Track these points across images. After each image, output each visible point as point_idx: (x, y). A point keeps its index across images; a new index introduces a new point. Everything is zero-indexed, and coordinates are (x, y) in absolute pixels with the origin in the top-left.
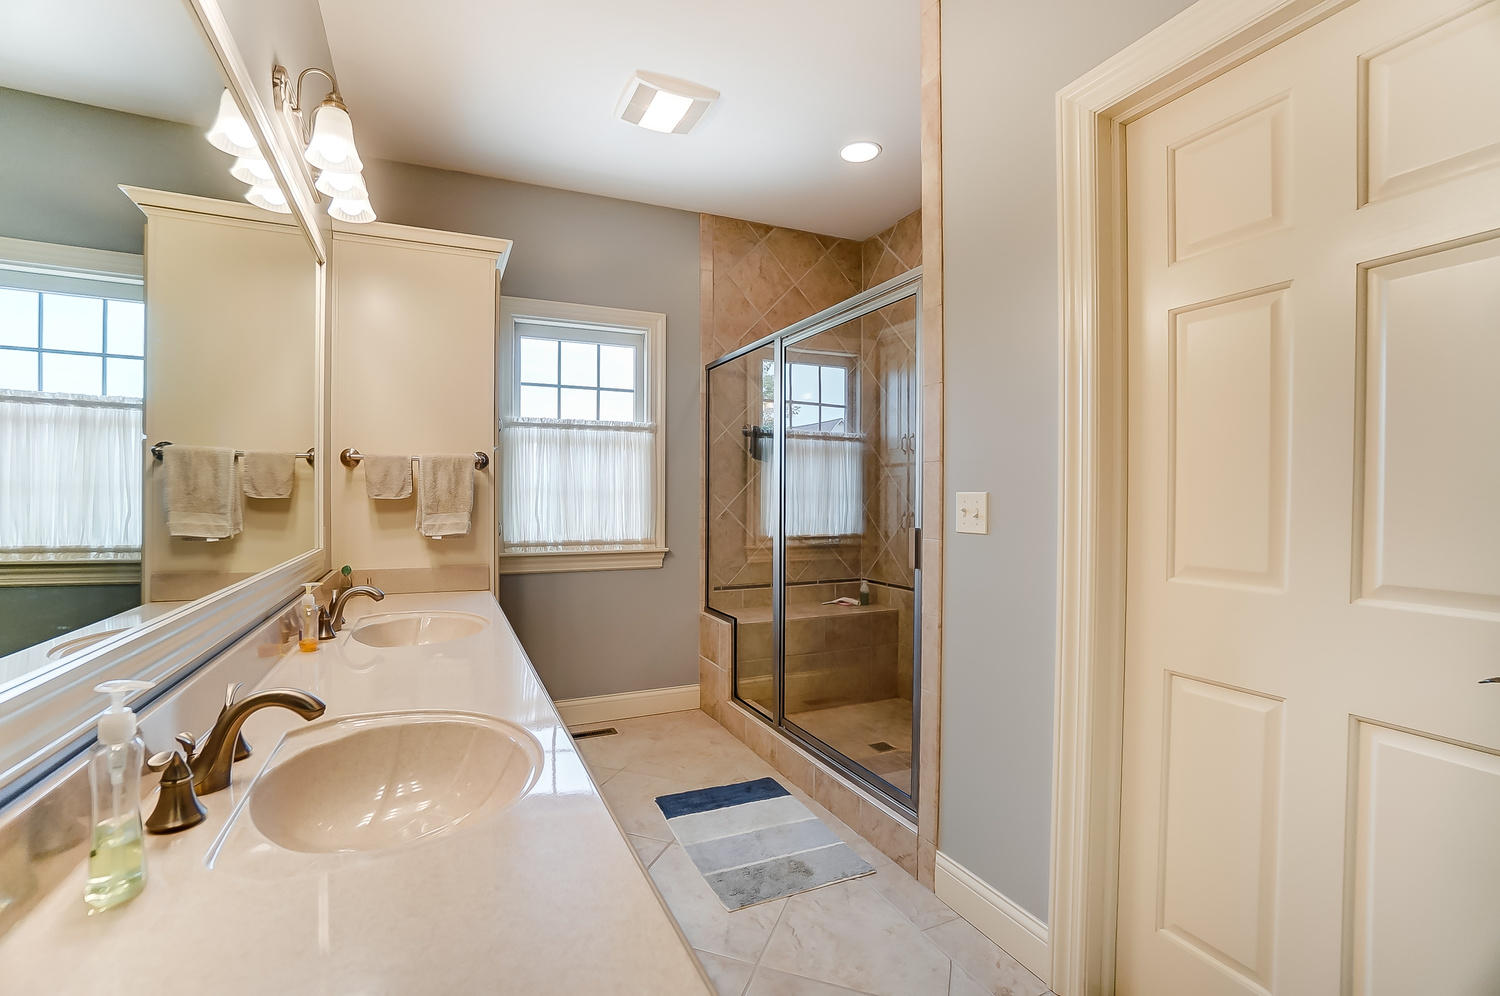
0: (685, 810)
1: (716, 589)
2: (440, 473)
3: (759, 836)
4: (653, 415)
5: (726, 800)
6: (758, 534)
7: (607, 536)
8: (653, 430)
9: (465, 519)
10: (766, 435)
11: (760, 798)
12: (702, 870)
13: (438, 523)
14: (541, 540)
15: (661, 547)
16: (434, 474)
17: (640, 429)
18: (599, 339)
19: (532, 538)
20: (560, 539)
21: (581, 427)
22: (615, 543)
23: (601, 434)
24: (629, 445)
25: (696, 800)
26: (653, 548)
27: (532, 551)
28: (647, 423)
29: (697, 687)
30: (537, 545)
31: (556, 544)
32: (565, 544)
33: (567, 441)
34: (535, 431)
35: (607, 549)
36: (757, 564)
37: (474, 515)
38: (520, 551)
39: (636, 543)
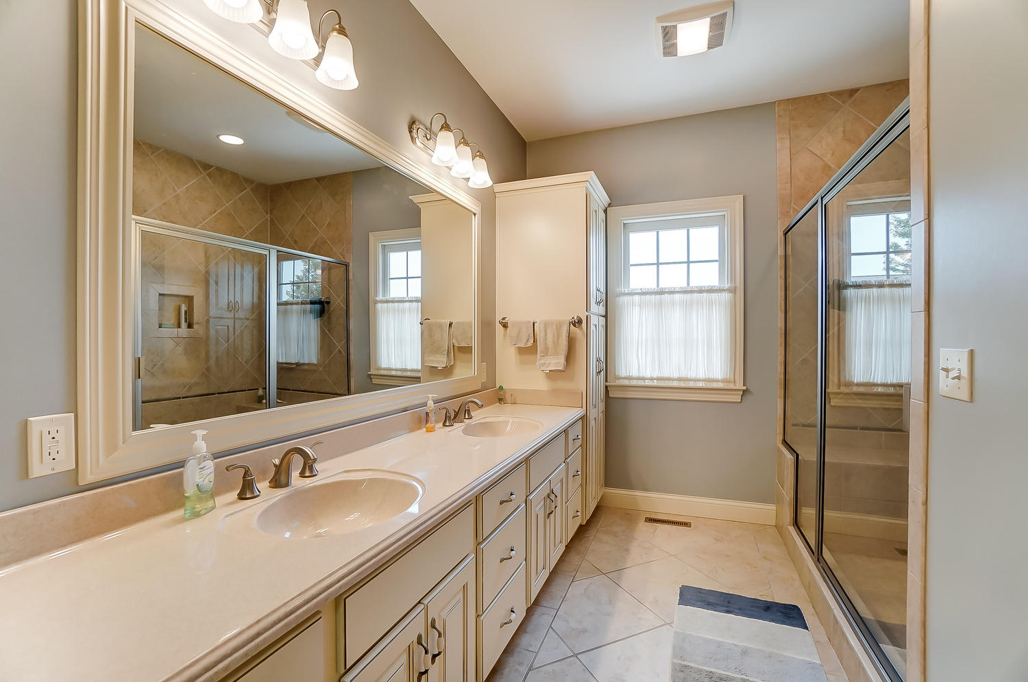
0: (699, 603)
1: (794, 425)
2: (548, 330)
3: (745, 652)
4: (733, 278)
5: (739, 609)
6: (842, 379)
7: (692, 375)
8: (733, 290)
9: (562, 360)
10: (851, 286)
11: (773, 621)
12: (675, 655)
13: (547, 362)
14: (641, 375)
15: (740, 386)
16: (545, 331)
17: (720, 290)
18: (688, 225)
19: (634, 373)
20: (655, 375)
21: (671, 292)
22: (699, 380)
23: (688, 296)
24: (711, 303)
25: (712, 599)
26: (732, 386)
27: (634, 383)
28: (727, 286)
29: (773, 507)
30: (638, 379)
31: (652, 379)
32: (659, 379)
33: (660, 304)
34: (636, 298)
35: (691, 384)
36: (840, 407)
37: (570, 357)
38: (626, 382)
39: (718, 381)
